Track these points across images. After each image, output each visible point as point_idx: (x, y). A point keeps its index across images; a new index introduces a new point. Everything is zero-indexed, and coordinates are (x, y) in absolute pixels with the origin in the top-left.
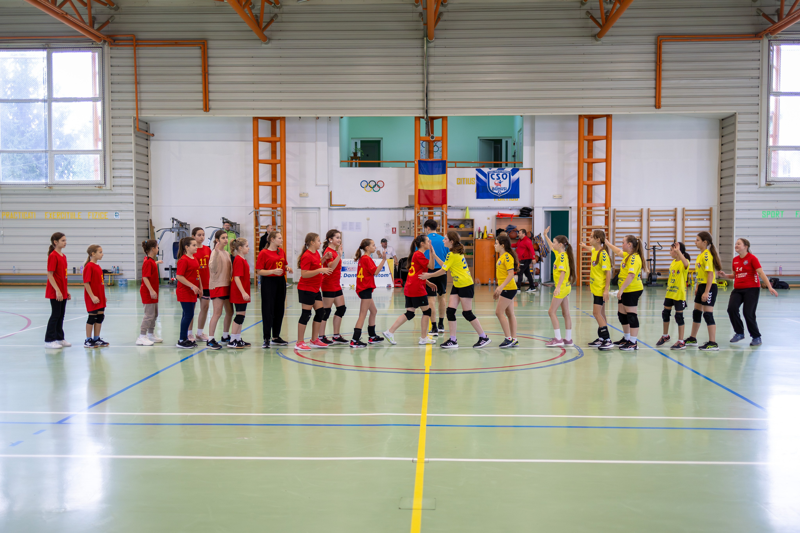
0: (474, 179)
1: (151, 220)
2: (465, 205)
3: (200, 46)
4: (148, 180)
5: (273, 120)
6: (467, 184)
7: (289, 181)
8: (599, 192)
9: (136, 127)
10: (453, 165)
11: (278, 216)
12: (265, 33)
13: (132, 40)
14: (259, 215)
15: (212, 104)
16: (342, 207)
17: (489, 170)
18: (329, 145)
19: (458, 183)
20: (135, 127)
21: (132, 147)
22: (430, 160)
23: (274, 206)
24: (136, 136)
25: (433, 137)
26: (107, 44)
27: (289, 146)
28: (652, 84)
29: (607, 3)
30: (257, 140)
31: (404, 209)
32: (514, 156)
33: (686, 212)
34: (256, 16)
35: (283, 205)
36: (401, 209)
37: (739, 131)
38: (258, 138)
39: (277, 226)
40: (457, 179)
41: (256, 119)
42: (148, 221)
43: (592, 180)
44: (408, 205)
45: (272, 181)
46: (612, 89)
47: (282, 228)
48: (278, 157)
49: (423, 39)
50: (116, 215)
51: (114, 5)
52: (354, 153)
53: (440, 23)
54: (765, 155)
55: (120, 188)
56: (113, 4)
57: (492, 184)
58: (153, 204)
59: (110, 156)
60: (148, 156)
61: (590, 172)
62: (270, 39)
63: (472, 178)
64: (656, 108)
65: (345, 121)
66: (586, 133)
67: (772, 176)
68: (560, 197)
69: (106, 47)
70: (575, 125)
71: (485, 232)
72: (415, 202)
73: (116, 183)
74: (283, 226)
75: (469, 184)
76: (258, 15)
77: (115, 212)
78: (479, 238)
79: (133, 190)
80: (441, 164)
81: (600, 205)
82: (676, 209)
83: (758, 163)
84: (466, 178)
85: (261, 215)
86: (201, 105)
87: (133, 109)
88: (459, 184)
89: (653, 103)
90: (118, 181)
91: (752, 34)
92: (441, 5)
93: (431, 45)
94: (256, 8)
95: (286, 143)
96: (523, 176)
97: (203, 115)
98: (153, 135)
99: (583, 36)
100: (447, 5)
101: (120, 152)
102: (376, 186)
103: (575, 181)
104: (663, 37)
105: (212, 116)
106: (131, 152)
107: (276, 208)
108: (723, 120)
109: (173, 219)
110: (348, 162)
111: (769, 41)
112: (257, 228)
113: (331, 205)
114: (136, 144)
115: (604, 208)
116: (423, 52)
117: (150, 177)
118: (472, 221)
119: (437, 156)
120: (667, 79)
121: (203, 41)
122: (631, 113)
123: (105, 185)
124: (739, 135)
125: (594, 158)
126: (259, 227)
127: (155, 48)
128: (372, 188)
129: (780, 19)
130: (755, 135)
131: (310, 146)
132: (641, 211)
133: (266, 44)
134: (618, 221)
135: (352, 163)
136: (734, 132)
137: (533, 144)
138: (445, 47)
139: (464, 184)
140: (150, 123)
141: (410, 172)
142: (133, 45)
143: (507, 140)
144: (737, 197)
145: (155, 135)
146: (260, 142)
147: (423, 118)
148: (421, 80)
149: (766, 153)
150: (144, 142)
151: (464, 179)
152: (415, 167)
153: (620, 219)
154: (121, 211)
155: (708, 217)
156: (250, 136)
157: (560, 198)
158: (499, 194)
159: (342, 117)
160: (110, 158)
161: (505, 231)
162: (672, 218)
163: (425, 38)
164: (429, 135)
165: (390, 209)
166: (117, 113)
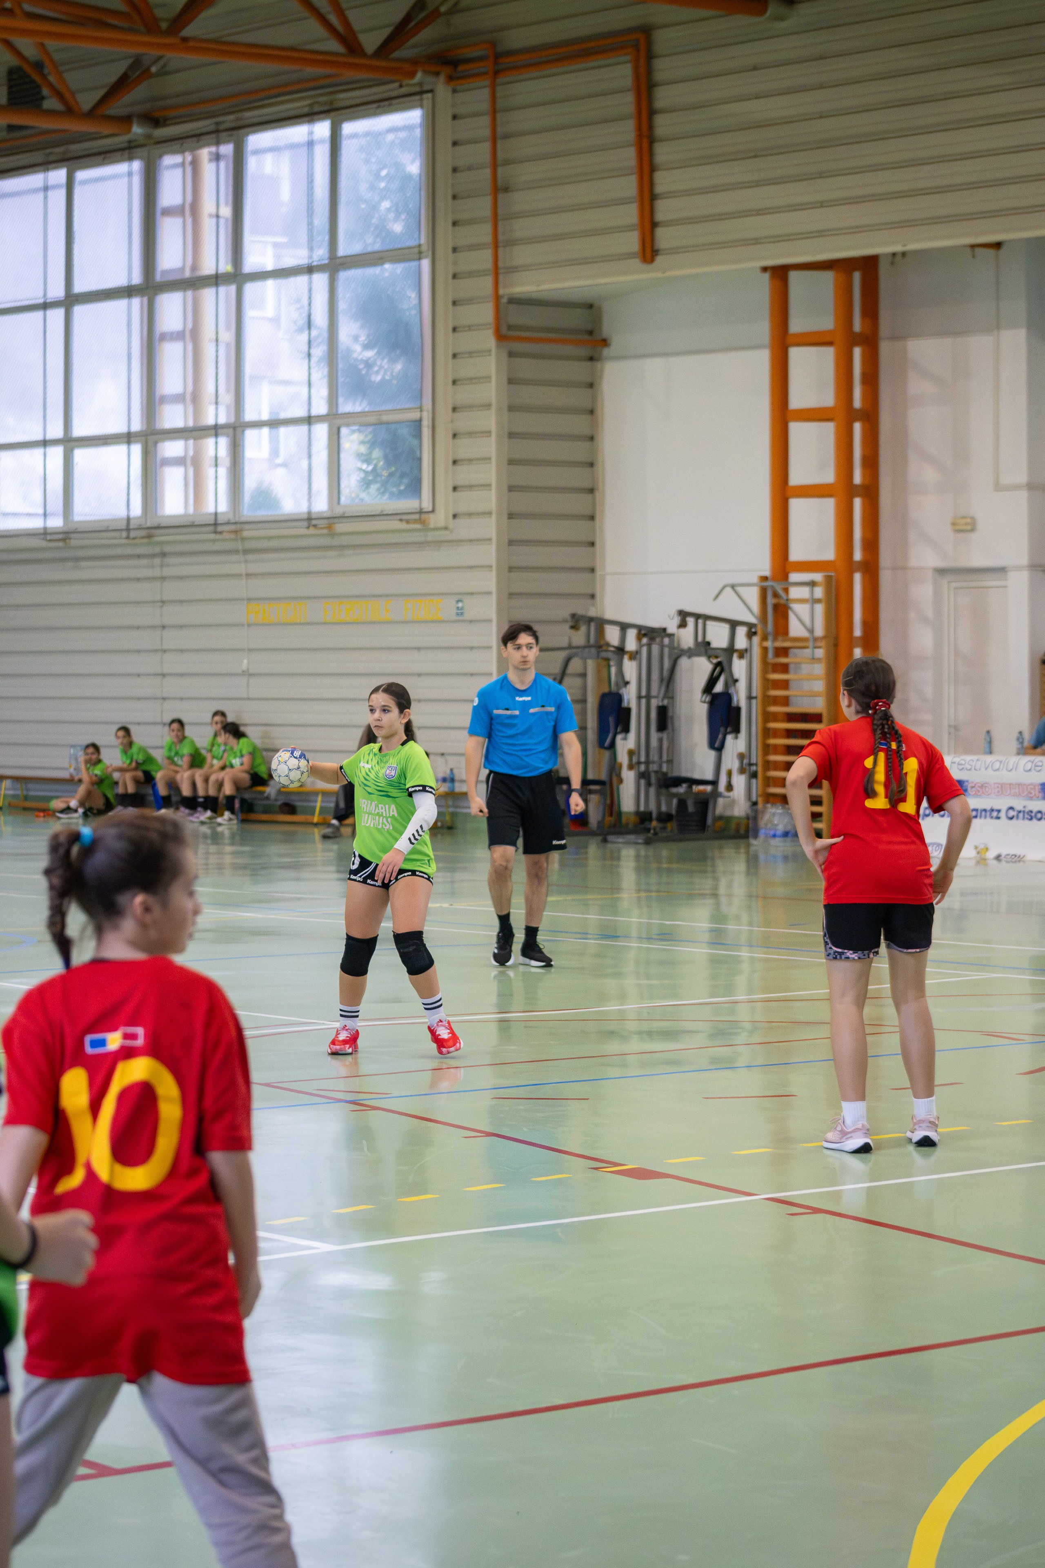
3: (632, 50)
4: (591, 491)
5: (865, 268)
9: (501, 324)
13: (489, 57)
15: (662, 237)
20: (498, 328)
21: (494, 390)
24: (511, 355)
26: (440, 79)
30: (783, 342)
38: (787, 334)
41: (780, 272)
50: (458, 608)
58: (607, 568)
59: (448, 423)
60: (590, 412)
69: (442, 88)
73: (462, 508)
77: (459, 597)
79: (492, 528)
86: (636, 241)
87: (488, 273)
90: (464, 501)
97: (642, 273)
98: (609, 342)
101: (470, 407)
105: (662, 274)
117: (599, 480)
121: (640, 36)
123: (433, 516)
140: (602, 305)
142: (486, 73)
145: (613, 342)
146: (792, 349)
150: (561, 370)
154: (470, 594)
160: (447, 430)
166: (463, 288)
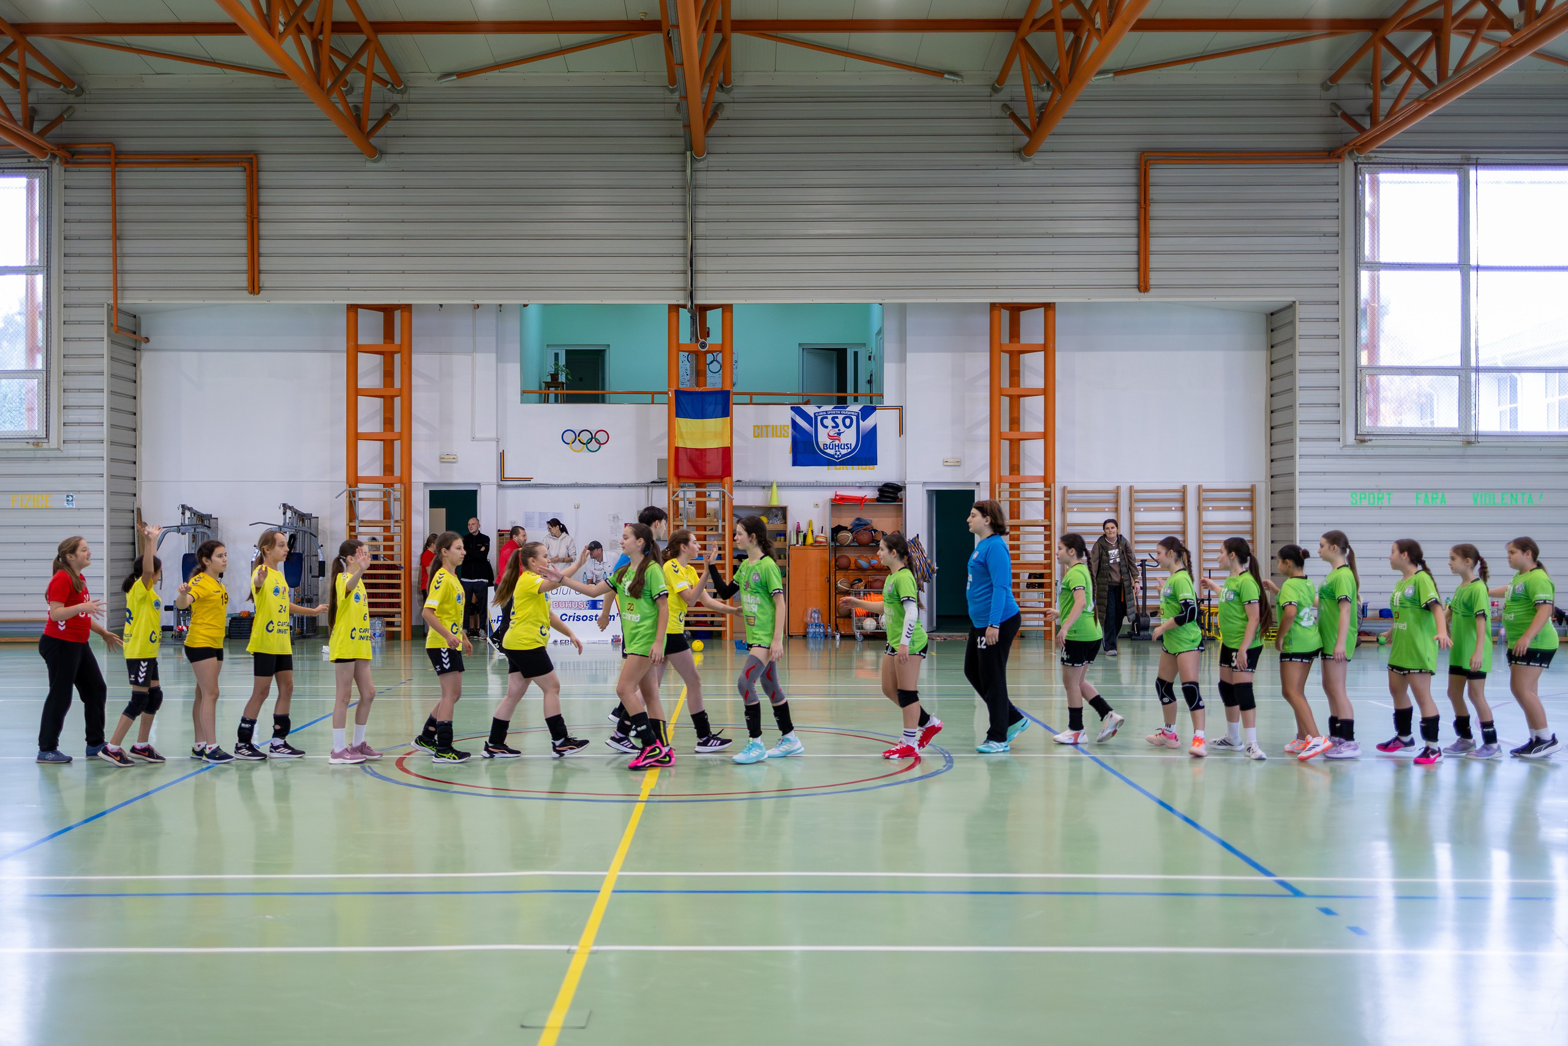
0: (788, 426)
1: (139, 510)
2: (771, 479)
3: (244, 164)
4: (135, 430)
5: (388, 310)
6: (773, 437)
7: (417, 430)
8: (1033, 453)
9: (112, 324)
10: (747, 399)
11: (395, 500)
12: (372, 141)
13: (108, 153)
14: (356, 499)
15: (265, 280)
16: (525, 483)
17: (818, 410)
18: (500, 359)
19: (756, 435)
20: (110, 325)
21: (104, 364)
22: (697, 389)
23: (388, 480)
24: (113, 342)
25: (703, 345)
26: (58, 160)
27: (419, 361)
28: (1132, 244)
29: (1042, 89)
30: (354, 350)
31: (648, 487)
32: (870, 382)
33: (1204, 493)
34: (356, 108)
35: (405, 480)
36: (642, 486)
37: (1302, 337)
38: (357, 345)
39: (392, 521)
40: (754, 426)
41: (353, 309)
42: (133, 511)
43: (1019, 430)
44: (655, 478)
45: (384, 430)
46: (1053, 253)
47: (402, 524)
48: (397, 384)
49: (684, 153)
50: (68, 500)
51: (74, 87)
52: (551, 375)
53: (717, 124)
54: (1354, 384)
55: (78, 446)
56: (73, 84)
57: (823, 437)
58: (144, 478)
59: (59, 382)
60: (135, 382)
61: (1015, 415)
62: (382, 153)
63: (784, 426)
64: (1140, 291)
65: (533, 313)
66: (1005, 338)
67: (1367, 423)
68: (956, 464)
69: (57, 168)
70: (983, 321)
71: (810, 532)
72: (668, 473)
73: (70, 436)
74: (404, 520)
75: (777, 436)
76: (360, 105)
77: (66, 493)
78: (797, 543)
79: (103, 450)
80: (719, 397)
81: (1034, 479)
82: (1184, 487)
83: (1341, 399)
84: (771, 424)
85: (361, 499)
86: (243, 280)
87: (106, 289)
88: (758, 436)
89: (1135, 282)
90: (74, 433)
91: (1321, 151)
92: (720, 89)
93: (700, 165)
94: (355, 92)
95: (414, 356)
96: (883, 421)
97: (246, 300)
98: (147, 340)
99: (997, 152)
100: (731, 89)
101: (80, 373)
102: (593, 440)
103: (984, 431)
104: (1150, 154)
105: (266, 302)
106: (102, 373)
107: (392, 485)
108: (1272, 314)
109: (183, 506)
110: (540, 394)
111: (1356, 164)
112: (352, 524)
113: (503, 478)
114: (112, 359)
115: (1041, 485)
116: (685, 179)
117: (138, 424)
118: (783, 510)
119: (713, 382)
120: (1159, 235)
121: (249, 156)
122: (1093, 300)
123: (46, 441)
124: (1301, 345)
125: (1022, 386)
126: (356, 524)
127: (154, 169)
128: (584, 444)
129: (1374, 123)
130: (1331, 345)
131: (460, 362)
132: (1117, 492)
133: (376, 161)
134: (1071, 510)
135: (548, 395)
136: (1292, 339)
137: (902, 359)
138: (728, 170)
139: (767, 437)
140: (142, 317)
141: (660, 413)
142: (110, 163)
143: (856, 350)
144: (1300, 465)
145: (151, 340)
146: (359, 354)
147: (684, 306)
148: (681, 233)
149: (1354, 380)
150: (128, 355)
151: (767, 426)
152: (668, 404)
153: (1075, 506)
154: (79, 492)
155: (1248, 504)
156: (342, 342)
157: (958, 464)
158: (836, 457)
159: (525, 306)
160: (59, 387)
161: (849, 530)
162: (1178, 505)
163: (688, 153)
164: (697, 340)
165: (620, 486)
166: (75, 297)
